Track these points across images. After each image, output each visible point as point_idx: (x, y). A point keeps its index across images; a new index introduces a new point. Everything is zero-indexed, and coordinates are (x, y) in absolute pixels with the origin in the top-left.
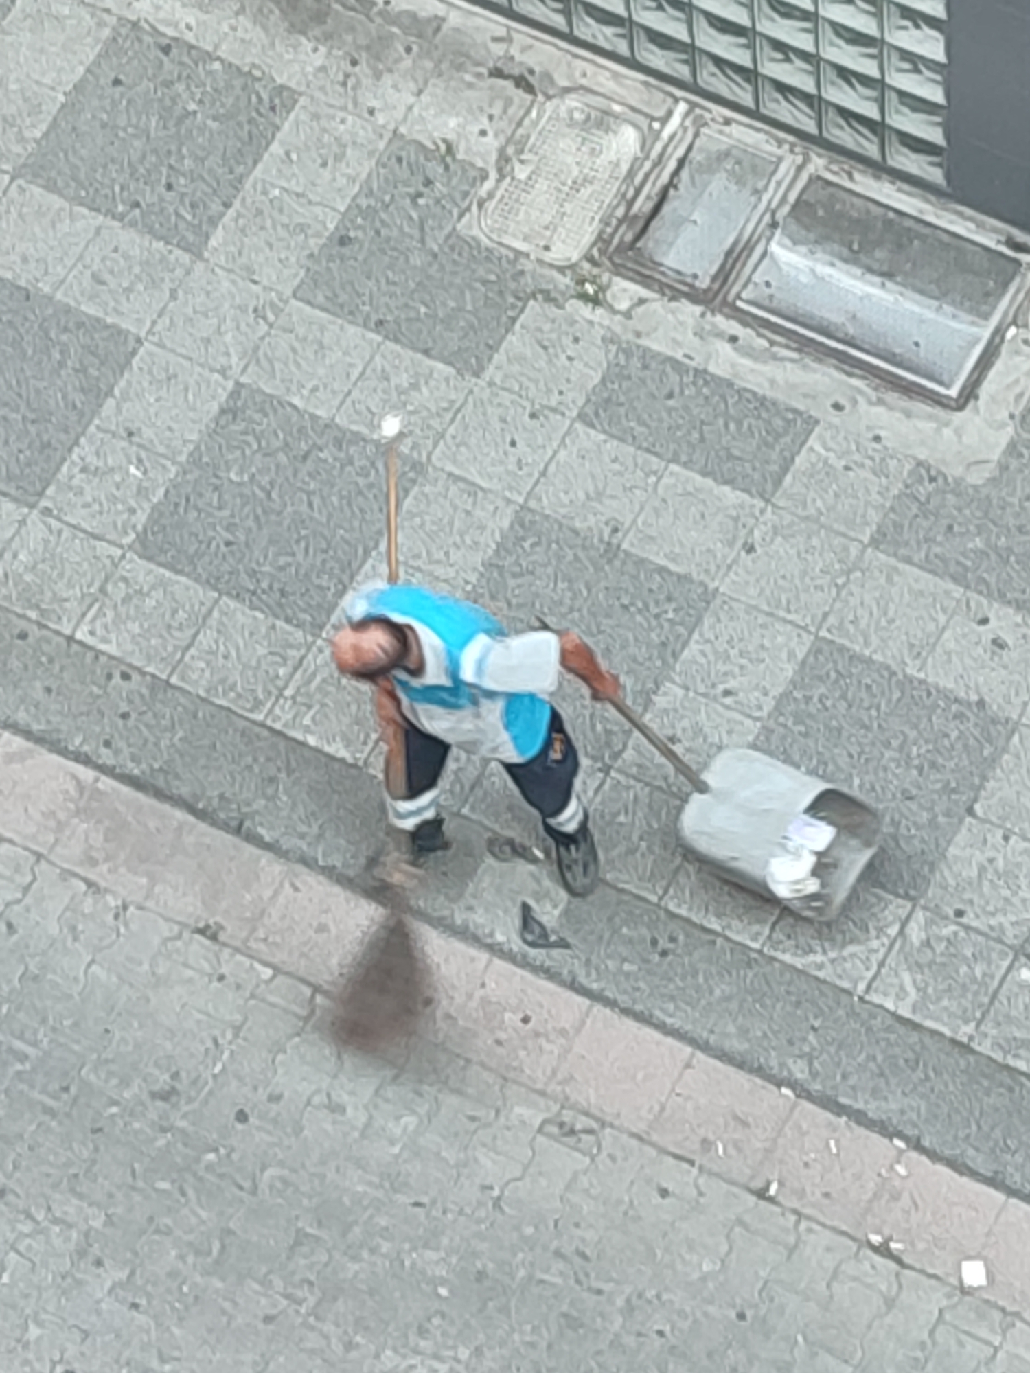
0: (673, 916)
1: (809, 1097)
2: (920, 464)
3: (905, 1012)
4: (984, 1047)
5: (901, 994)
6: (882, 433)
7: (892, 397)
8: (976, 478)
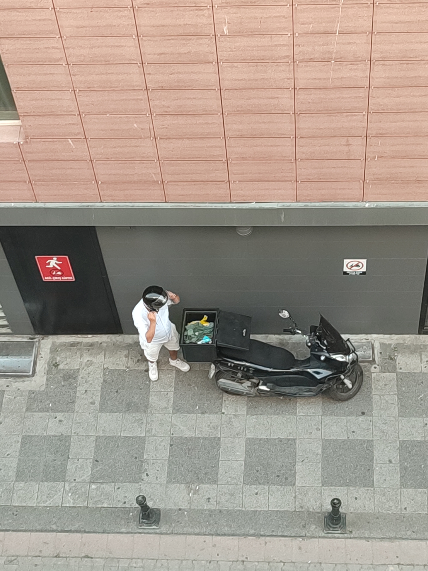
0: (15, 506)
1: (59, 532)
2: (30, 391)
3: (72, 505)
4: (90, 505)
5: (69, 502)
6: (19, 388)
7: (18, 380)
8: (42, 389)
